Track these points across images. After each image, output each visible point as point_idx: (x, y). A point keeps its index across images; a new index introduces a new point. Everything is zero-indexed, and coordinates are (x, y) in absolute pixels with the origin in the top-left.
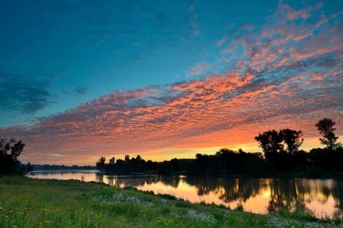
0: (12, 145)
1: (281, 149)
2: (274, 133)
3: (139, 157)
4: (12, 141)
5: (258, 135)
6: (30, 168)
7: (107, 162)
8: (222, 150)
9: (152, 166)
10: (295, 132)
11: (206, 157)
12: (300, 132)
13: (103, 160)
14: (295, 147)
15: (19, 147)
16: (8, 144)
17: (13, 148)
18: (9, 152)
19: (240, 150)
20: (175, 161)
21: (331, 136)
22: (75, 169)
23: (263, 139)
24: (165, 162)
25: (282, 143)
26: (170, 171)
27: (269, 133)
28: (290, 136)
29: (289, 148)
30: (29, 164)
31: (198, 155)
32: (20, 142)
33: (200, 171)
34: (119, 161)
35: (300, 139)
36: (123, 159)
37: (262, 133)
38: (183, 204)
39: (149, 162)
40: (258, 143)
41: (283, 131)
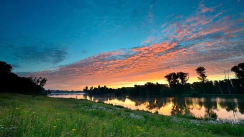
0: (40, 80)
1: (178, 82)
2: (174, 74)
3: (105, 86)
4: (40, 78)
5: (166, 75)
6: (49, 92)
7: (89, 89)
8: (148, 83)
9: (112, 91)
10: (185, 73)
11: (139, 86)
12: (188, 74)
13: (87, 88)
14: (185, 81)
15: (44, 81)
16: (38, 80)
17: (41, 82)
18: (39, 84)
19: (157, 83)
20: (124, 89)
21: (203, 76)
22: (72, 92)
23: (168, 77)
24: (119, 89)
25: (178, 79)
26: (121, 93)
27: (172, 74)
28: (182, 76)
29: (182, 82)
30: (49, 90)
31: (136, 86)
32: (44, 79)
33: (136, 93)
34: (95, 88)
35: (187, 77)
36: (97, 87)
37: (168, 74)
38: (128, 111)
39: (111, 89)
40: (166, 79)
41: (179, 73)
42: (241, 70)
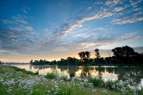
1: (85, 57)
2: (84, 52)
5: (79, 53)
8: (69, 57)
9: (47, 63)
10: (89, 52)
12: (90, 52)
13: (32, 61)
14: (89, 57)
19: (74, 58)
20: (55, 61)
21: (98, 54)
24: (52, 61)
25: (85, 55)
26: (53, 64)
27: (82, 52)
29: (87, 57)
33: (62, 64)
35: (90, 54)
36: (39, 61)
39: (47, 61)
40: (79, 55)
41: (86, 52)
42: (116, 51)
